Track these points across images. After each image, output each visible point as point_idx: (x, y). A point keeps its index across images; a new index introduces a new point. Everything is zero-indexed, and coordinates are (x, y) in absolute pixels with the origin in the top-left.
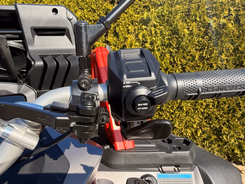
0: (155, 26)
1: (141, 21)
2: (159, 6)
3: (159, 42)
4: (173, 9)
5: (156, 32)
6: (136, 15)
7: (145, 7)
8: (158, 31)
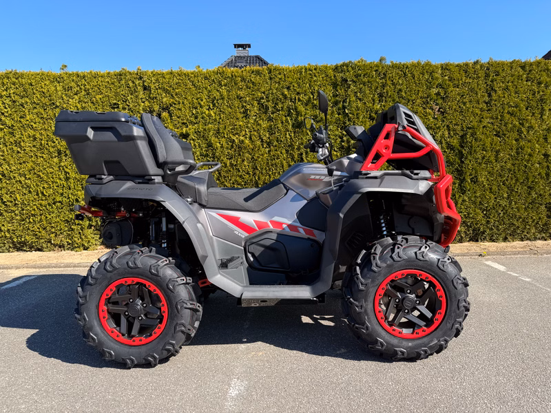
0: (193, 140)
1: (180, 135)
2: (195, 124)
3: (198, 153)
4: (207, 127)
5: (195, 145)
6: (176, 130)
7: (183, 123)
8: (197, 144)
